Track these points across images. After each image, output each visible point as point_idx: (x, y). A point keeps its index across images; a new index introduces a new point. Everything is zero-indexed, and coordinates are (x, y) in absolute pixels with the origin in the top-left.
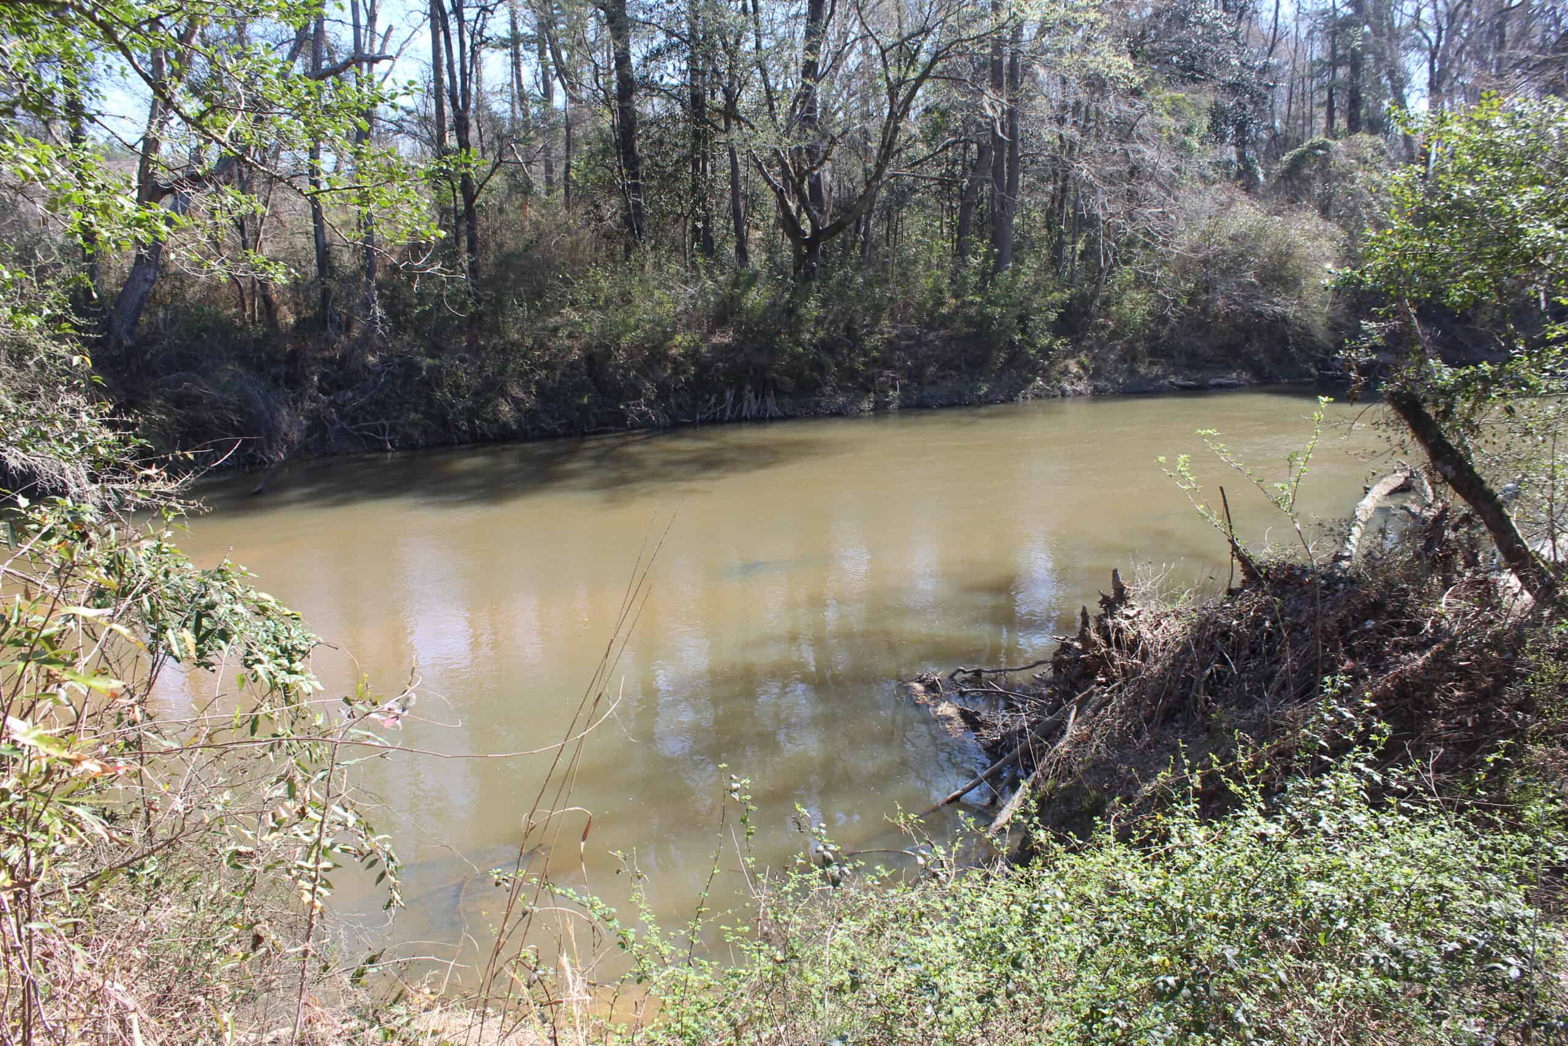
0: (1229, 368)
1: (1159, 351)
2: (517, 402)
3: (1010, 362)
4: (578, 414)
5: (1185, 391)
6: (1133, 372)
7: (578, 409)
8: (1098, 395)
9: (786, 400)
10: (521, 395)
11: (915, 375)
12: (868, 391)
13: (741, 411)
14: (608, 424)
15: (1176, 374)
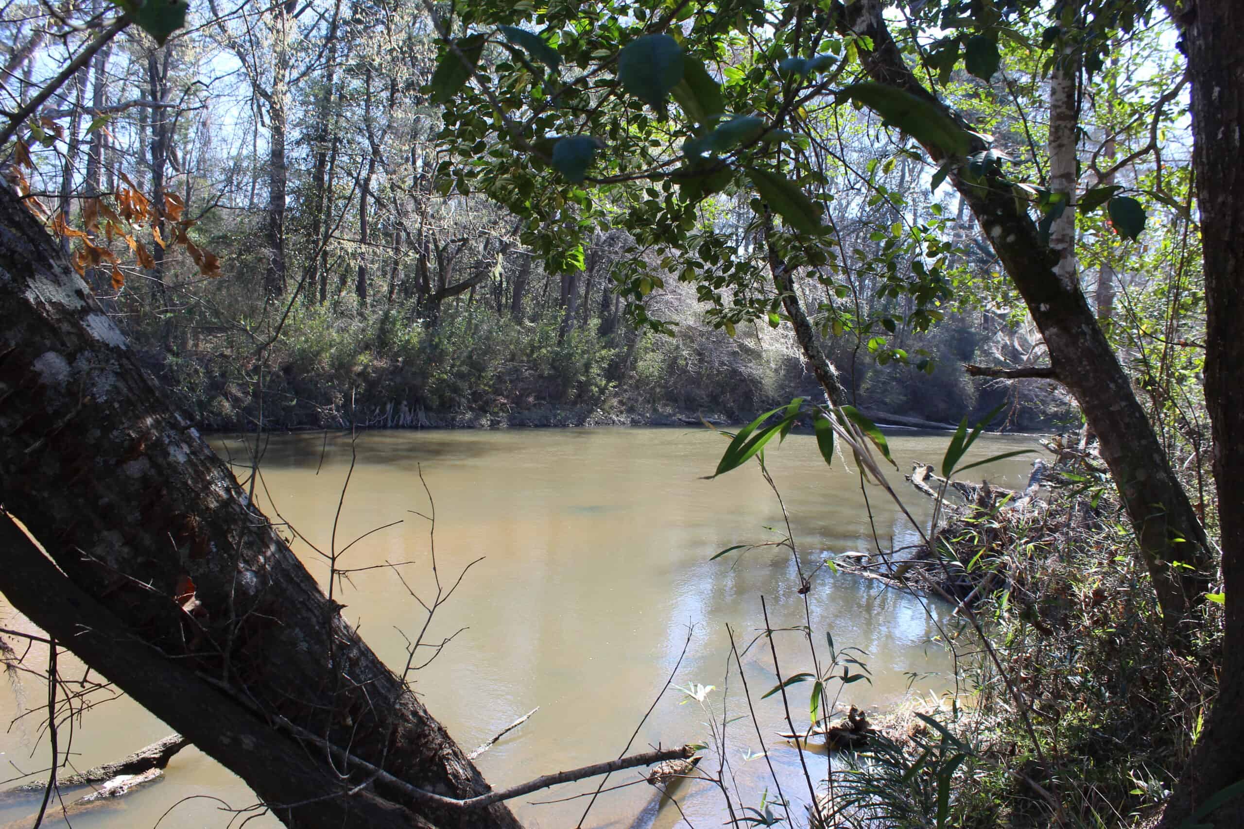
0: (712, 411)
1: (671, 398)
2: (236, 401)
3: (579, 396)
4: (283, 413)
5: (689, 425)
6: (655, 410)
7: (283, 409)
8: (635, 424)
9: (431, 414)
10: (240, 395)
11: (518, 401)
12: (486, 412)
13: (398, 421)
14: (306, 423)
15: (681, 414)
